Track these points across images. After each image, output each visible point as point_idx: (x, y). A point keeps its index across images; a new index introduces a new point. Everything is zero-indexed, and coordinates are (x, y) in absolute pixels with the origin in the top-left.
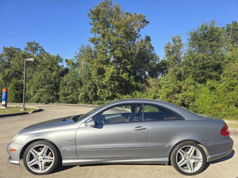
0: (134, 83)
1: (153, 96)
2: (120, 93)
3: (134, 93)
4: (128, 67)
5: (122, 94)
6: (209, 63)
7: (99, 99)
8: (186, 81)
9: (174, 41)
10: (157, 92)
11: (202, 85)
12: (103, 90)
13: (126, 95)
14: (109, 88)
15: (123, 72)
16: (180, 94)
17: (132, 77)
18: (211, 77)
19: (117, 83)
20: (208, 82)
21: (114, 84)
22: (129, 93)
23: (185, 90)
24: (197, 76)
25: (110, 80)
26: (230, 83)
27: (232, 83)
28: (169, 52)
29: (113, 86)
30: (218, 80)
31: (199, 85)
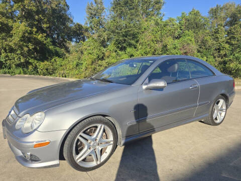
0: (51, 47)
1: (75, 63)
2: (35, 58)
3: (53, 59)
4: (45, 26)
5: (38, 60)
6: (130, 31)
7: (5, 67)
8: (109, 47)
9: (96, 3)
10: (79, 59)
11: (123, 52)
12: (9, 54)
13: (43, 61)
14: (19, 52)
15: (37, 32)
16: (104, 61)
17: (49, 40)
18: (130, 45)
19: (31, 46)
20: (128, 50)
21: (27, 47)
22: (47, 59)
23: (108, 57)
24: (119, 43)
25: (21, 40)
26: (144, 51)
27: (146, 51)
28: (92, 14)
29: (26, 49)
30: (135, 48)
31: (120, 53)
